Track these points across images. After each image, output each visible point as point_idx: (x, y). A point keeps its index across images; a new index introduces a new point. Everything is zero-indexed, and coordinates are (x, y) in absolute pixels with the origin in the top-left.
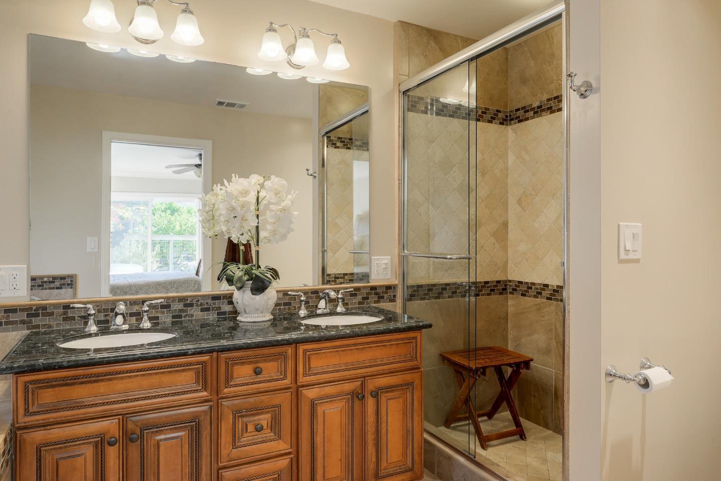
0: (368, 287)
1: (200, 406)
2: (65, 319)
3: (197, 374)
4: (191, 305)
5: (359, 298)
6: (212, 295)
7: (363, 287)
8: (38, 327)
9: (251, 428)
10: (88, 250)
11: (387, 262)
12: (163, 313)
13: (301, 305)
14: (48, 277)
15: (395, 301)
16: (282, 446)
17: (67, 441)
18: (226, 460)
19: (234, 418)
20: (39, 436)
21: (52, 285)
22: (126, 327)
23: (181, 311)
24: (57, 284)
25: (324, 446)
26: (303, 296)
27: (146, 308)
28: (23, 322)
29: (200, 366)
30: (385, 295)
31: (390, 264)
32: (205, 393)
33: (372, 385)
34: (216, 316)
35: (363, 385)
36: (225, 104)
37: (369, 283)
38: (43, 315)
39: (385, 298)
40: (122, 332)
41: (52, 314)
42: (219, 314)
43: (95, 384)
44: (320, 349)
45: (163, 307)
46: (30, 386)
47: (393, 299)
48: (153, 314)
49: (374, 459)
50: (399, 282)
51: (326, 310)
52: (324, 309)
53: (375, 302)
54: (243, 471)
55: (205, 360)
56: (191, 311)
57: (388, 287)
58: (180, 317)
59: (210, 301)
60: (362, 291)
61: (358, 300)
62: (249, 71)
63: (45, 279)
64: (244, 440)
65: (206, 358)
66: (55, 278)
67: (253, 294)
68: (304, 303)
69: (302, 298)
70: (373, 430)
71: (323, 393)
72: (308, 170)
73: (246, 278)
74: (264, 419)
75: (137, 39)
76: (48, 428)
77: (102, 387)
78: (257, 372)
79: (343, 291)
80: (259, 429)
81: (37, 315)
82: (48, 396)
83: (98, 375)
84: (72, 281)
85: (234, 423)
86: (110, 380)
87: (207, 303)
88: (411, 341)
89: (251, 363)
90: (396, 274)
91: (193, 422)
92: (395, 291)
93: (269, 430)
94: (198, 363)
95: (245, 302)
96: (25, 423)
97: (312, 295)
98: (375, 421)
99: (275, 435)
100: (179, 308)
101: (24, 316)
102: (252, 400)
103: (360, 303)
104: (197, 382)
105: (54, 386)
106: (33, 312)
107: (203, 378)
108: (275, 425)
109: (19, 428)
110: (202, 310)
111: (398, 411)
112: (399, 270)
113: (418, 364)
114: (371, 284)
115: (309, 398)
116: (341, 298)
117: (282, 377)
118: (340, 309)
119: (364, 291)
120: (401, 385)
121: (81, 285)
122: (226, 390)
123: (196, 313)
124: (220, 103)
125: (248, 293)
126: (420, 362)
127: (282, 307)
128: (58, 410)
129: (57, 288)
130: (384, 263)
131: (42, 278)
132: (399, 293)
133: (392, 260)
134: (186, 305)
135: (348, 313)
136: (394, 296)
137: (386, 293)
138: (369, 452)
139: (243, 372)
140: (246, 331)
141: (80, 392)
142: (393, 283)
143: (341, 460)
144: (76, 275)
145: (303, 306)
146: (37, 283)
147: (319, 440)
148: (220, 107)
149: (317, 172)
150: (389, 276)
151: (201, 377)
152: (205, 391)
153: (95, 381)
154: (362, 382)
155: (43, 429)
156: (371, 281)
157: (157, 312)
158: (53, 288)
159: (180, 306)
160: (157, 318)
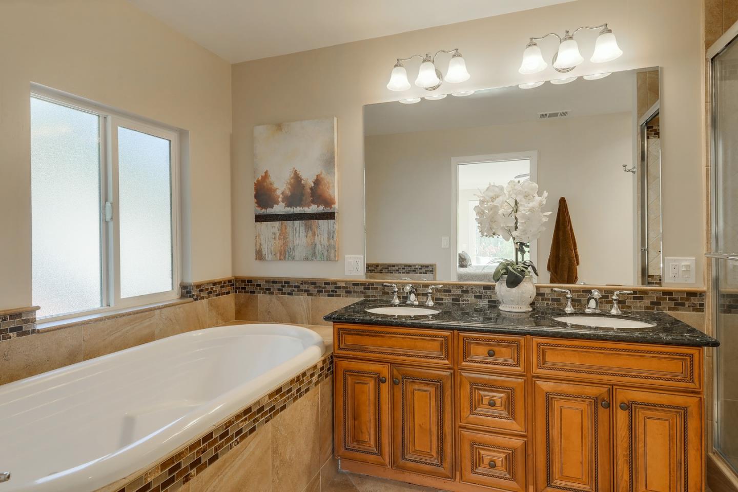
0: (660, 291)
1: (444, 371)
2: (384, 293)
3: (442, 344)
4: (467, 292)
5: (646, 302)
6: (484, 285)
7: (652, 290)
8: (369, 296)
9: (486, 401)
10: (443, 246)
11: (689, 264)
12: (445, 296)
13: (567, 302)
14: (418, 265)
15: (703, 311)
16: (515, 426)
17: (358, 372)
18: (465, 421)
19: (471, 389)
20: (344, 364)
21: (421, 271)
22: (417, 303)
23: (458, 295)
24: (424, 270)
25: (561, 442)
26: (569, 293)
27: (430, 291)
28: (362, 292)
29: (443, 339)
30: (686, 302)
31: (693, 266)
32: (447, 362)
33: (624, 396)
34: (487, 302)
35: (611, 392)
36: (548, 116)
37: (662, 286)
38: (372, 288)
39: (686, 306)
40: (396, 306)
41: (376, 289)
42: (489, 302)
43: (374, 338)
44: (558, 346)
45: (445, 291)
46: (341, 332)
47: (700, 308)
48: (439, 295)
49: (626, 477)
50: (708, 288)
51: (597, 311)
52: (594, 309)
53: (670, 309)
54: (479, 436)
55: (447, 335)
56: (466, 296)
57: (691, 294)
58: (458, 300)
59: (482, 290)
60: (650, 295)
61: (644, 303)
62: (522, 86)
63: (417, 267)
64: (479, 410)
65: (447, 333)
66: (422, 266)
67: (508, 287)
68: (570, 300)
69: (569, 296)
70: (626, 445)
71: (559, 389)
72: (625, 166)
73: (504, 271)
74: (499, 396)
75: (427, 89)
76: (349, 360)
77: (378, 341)
78: (491, 354)
79: (618, 292)
80: (492, 404)
81: (369, 289)
82: (350, 340)
83: (376, 332)
84: (432, 269)
85: (471, 393)
86: (383, 337)
87: (479, 291)
88: (684, 357)
89: (487, 345)
90: (704, 279)
91: (438, 382)
92: (703, 299)
93: (503, 408)
94: (442, 337)
95: (502, 294)
96: (338, 354)
97: (584, 294)
98: (628, 435)
99: (509, 414)
100: (458, 293)
101: (361, 288)
102: (487, 377)
103: (647, 308)
104: (441, 351)
105: (352, 334)
106: (367, 287)
107: (446, 349)
108: (510, 404)
109: (336, 357)
110: (476, 297)
111: (661, 434)
112: (708, 273)
113: (695, 387)
114: (665, 287)
115: (543, 390)
116: (615, 300)
117: (514, 363)
118: (614, 311)
119: (653, 295)
120: (668, 407)
121: (438, 271)
122: (464, 363)
123: (470, 298)
124: (543, 116)
125: (505, 285)
126: (698, 385)
127: (550, 302)
128: (354, 350)
129: (424, 273)
130: (683, 265)
131: (415, 265)
132: (710, 302)
133: (697, 263)
134: (463, 292)
135: (623, 316)
136: (702, 305)
137: (688, 300)
138: (620, 467)
139: (479, 352)
140: (504, 318)
141: (367, 342)
142: (698, 289)
143: (582, 463)
144: (435, 265)
145: (569, 303)
146: (372, 269)
147: (555, 433)
148: (543, 119)
149: (636, 167)
150: (692, 280)
151: (444, 348)
152: (447, 360)
153: (376, 336)
154: (609, 389)
155: (346, 360)
156: (663, 284)
157: (441, 294)
158: (421, 273)
159: (459, 292)
160: (441, 299)
